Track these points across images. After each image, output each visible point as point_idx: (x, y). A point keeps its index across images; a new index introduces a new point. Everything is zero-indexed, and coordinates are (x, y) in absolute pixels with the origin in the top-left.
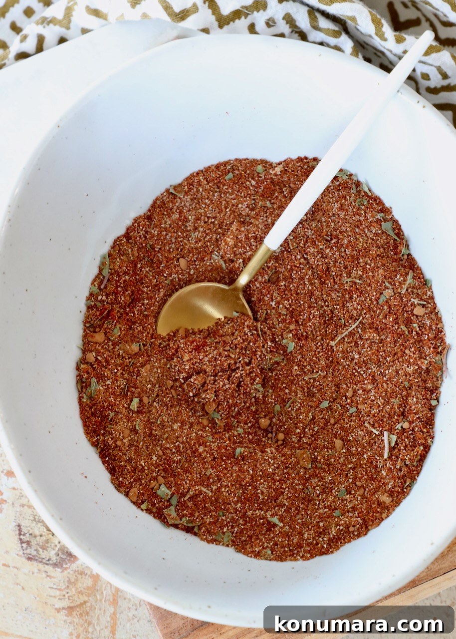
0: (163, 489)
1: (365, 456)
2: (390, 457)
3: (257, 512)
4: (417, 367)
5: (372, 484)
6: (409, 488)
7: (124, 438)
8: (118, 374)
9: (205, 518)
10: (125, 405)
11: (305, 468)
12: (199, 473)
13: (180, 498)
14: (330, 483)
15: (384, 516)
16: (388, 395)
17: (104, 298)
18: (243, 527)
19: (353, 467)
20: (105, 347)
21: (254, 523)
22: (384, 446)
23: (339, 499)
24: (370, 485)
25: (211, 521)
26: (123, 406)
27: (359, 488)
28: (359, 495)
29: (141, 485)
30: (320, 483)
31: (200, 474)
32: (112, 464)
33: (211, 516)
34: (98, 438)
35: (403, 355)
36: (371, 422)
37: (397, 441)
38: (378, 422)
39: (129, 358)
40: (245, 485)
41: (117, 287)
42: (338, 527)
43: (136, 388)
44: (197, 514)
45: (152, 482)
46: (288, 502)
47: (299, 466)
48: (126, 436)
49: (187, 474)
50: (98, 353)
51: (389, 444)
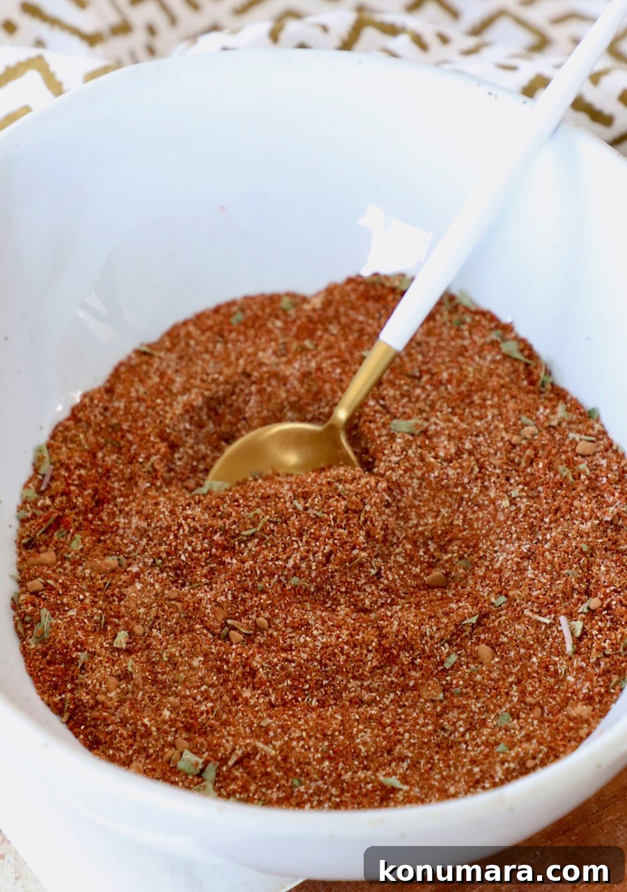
0: (188, 756)
1: (534, 659)
2: (576, 652)
3: (360, 773)
4: (597, 522)
5: (554, 698)
6: (618, 688)
7: (108, 690)
8: (87, 601)
9: (269, 792)
10: (104, 643)
11: (433, 701)
12: (248, 726)
13: (220, 768)
14: (480, 713)
15: (582, 733)
16: (557, 566)
17: (48, 502)
18: (338, 800)
19: (516, 680)
20: (57, 571)
21: (356, 792)
22: (564, 638)
23: (500, 730)
24: (550, 700)
25: (281, 796)
26: (102, 646)
27: (532, 707)
28: (533, 718)
29: (148, 757)
30: (463, 716)
31: (250, 726)
32: (91, 733)
33: (279, 789)
34: (63, 696)
35: (571, 510)
36: (535, 609)
37: (584, 628)
38: (548, 607)
39: (102, 579)
40: (332, 735)
41: (68, 485)
42: (506, 765)
43: (119, 618)
44: (253, 788)
45: (166, 750)
46: (412, 752)
47: (422, 700)
48: (111, 687)
49: (228, 728)
50: (47, 577)
51: (572, 634)
